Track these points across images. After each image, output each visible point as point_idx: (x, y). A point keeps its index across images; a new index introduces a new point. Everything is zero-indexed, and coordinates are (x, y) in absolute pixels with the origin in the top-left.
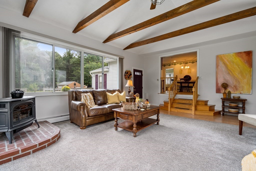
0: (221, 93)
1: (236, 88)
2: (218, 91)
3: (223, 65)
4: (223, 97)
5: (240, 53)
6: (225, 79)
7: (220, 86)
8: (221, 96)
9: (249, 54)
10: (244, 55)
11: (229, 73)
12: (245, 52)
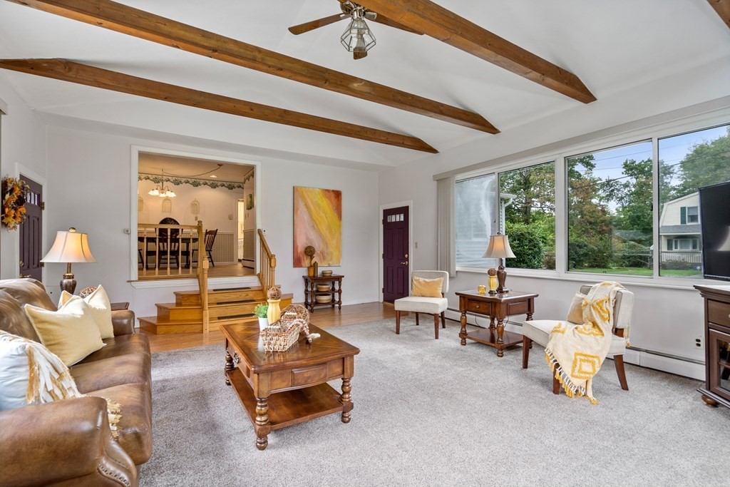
0: (301, 267)
1: (323, 257)
2: (297, 263)
3: (305, 210)
4: (306, 274)
5: (328, 191)
6: (307, 238)
7: (301, 252)
8: (303, 272)
9: (338, 194)
10: (333, 196)
11: (313, 226)
12: (333, 191)
